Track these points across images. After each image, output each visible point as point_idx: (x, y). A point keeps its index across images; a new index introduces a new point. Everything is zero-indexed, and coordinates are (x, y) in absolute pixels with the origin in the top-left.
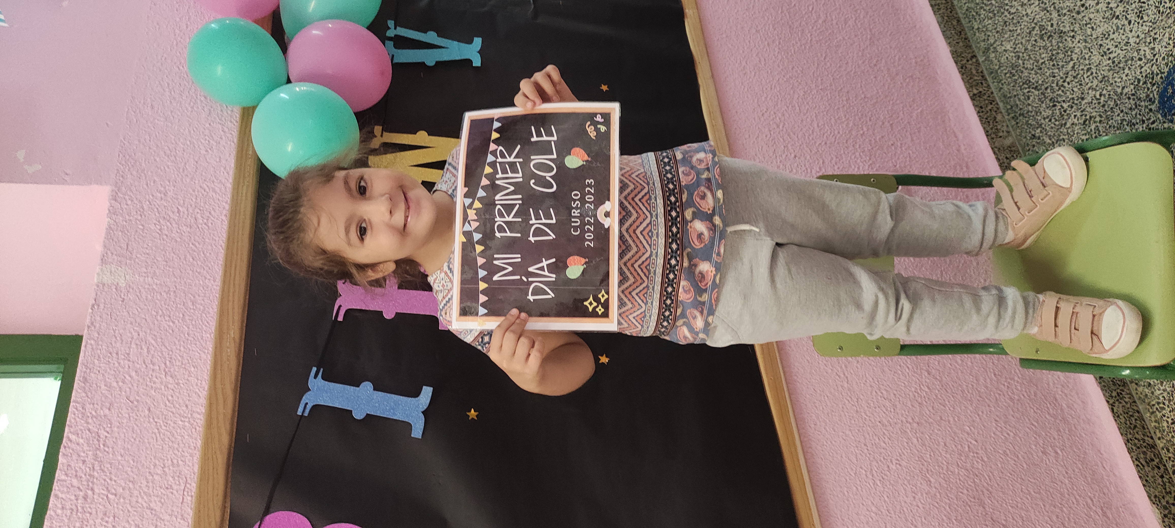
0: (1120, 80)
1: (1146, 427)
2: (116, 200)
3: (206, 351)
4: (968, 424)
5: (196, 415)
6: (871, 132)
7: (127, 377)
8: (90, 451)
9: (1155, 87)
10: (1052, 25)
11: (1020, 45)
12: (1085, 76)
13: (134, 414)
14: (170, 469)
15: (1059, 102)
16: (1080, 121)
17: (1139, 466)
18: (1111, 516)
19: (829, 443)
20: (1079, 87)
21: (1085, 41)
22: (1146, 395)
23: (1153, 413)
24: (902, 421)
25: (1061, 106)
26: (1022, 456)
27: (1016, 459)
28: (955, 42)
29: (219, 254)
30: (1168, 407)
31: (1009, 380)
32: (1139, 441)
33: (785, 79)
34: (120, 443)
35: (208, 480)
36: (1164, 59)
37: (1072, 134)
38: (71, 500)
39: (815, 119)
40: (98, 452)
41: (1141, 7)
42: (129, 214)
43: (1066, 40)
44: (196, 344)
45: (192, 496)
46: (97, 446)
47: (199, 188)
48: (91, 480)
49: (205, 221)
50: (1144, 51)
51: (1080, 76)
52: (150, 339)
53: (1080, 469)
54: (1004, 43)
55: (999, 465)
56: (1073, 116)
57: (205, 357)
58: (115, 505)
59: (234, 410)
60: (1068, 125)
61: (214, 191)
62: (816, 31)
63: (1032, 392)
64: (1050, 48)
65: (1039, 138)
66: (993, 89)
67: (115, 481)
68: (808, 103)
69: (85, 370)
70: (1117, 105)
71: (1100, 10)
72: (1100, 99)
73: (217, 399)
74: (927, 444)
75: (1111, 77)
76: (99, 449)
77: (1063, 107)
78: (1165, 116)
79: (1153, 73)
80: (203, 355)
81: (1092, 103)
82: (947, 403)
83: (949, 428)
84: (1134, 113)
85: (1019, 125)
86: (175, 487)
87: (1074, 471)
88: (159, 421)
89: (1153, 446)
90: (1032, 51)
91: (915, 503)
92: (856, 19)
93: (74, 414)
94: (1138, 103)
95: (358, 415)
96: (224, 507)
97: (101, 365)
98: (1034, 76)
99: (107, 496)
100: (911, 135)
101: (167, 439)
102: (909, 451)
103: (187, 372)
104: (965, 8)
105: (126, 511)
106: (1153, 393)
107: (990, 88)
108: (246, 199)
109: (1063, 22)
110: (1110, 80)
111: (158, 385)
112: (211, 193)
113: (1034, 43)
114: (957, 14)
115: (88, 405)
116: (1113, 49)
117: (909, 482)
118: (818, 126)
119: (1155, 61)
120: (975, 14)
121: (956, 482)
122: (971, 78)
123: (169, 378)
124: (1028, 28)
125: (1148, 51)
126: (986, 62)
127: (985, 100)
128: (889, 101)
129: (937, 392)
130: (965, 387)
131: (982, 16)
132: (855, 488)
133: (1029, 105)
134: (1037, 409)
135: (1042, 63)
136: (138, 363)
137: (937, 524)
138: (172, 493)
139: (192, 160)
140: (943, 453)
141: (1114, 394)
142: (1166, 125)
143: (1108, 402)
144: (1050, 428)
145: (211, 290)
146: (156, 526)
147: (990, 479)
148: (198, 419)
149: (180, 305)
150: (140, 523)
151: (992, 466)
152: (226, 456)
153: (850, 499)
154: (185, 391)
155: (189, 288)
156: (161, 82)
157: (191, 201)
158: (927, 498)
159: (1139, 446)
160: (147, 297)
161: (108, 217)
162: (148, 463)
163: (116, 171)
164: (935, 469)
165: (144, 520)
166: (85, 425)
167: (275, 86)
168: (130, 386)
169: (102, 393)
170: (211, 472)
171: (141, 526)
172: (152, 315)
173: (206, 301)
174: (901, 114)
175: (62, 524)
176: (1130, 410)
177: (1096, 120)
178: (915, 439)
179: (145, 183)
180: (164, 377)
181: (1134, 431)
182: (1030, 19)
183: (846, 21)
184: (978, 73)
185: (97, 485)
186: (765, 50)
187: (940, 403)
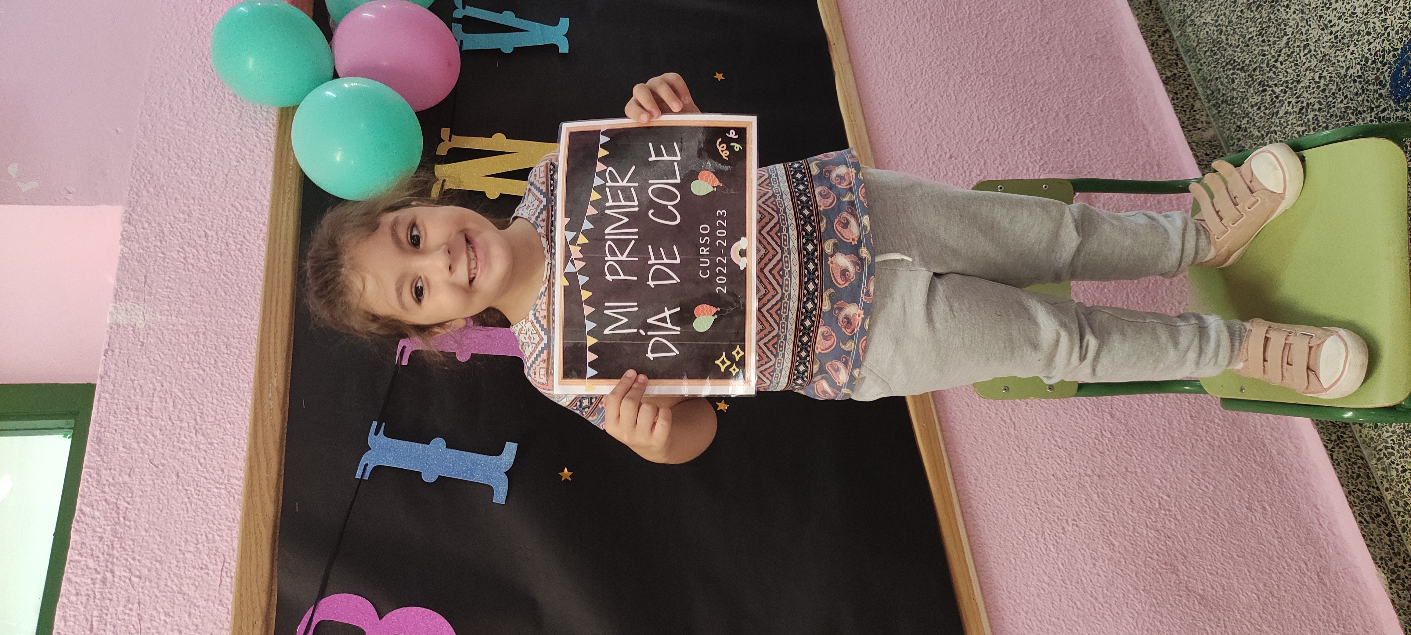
0: (1344, 59)
1: (1371, 476)
2: (129, 223)
3: (244, 404)
4: (1160, 476)
5: (234, 481)
6: (1042, 126)
7: (150, 437)
8: (108, 525)
9: (1386, 68)
11: (1223, 17)
12: (1302, 54)
13: (159, 481)
14: (204, 546)
15: (1270, 87)
16: (1295, 109)
17: (1363, 524)
18: (1329, 583)
19: (993, 501)
20: (1294, 68)
21: (1302, 12)
22: (1372, 438)
23: (1379, 459)
24: (1080, 474)
25: (1272, 91)
26: (1223, 513)
27: (1216, 517)
28: (1144, 13)
29: (257, 287)
30: (1398, 452)
31: (1208, 423)
32: (1363, 493)
33: (938, 63)
34: (143, 516)
35: (251, 557)
36: (1397, 33)
37: (1285, 124)
38: (88, 585)
39: (974, 111)
40: (118, 527)
42: (147, 240)
43: (1278, 10)
44: (231, 396)
45: (232, 578)
46: (116, 520)
47: (231, 207)
48: (110, 560)
49: (239, 246)
50: (1374, 23)
51: (1295, 54)
52: (176, 391)
53: (1292, 528)
55: (1196, 524)
56: (1286, 103)
57: (242, 411)
58: (140, 590)
59: (279, 475)
60: (1281, 114)
61: (248, 210)
63: (1236, 437)
64: (1259, 20)
65: (1246, 131)
66: (1190, 71)
67: (139, 561)
68: (966, 91)
69: (98, 428)
70: (1339, 90)
72: (1319, 83)
73: (259, 461)
74: (1110, 501)
75: (1333, 55)
76: (119, 524)
77: (1275, 93)
78: (1398, 102)
79: (1384, 50)
80: (241, 410)
81: (1309, 87)
82: (1134, 451)
83: (1136, 482)
84: (1360, 99)
85: (1221, 114)
86: (211, 567)
87: (1285, 530)
88: (189, 488)
89: (1380, 499)
90: (1237, 23)
91: (1095, 572)
93: (88, 482)
94: (1365, 87)
95: (429, 478)
96: (271, 590)
97: (118, 422)
98: (1240, 54)
99: (130, 579)
100: (1090, 127)
101: (199, 510)
102: (1088, 509)
103: (222, 430)
105: (153, 597)
106: (1380, 436)
107: (1187, 69)
108: (287, 220)
110: (1332, 59)
111: (187, 446)
112: (245, 213)
113: (1239, 14)
115: (104, 471)
116: (1335, 21)
117: (1088, 545)
118: (978, 119)
119: (1386, 35)
121: (1145, 546)
122: (1163, 58)
123: (200, 437)
125: (1378, 24)
126: (1182, 38)
127: (1180, 84)
128: (1065, 87)
129: (1122, 438)
130: (1155, 432)
132: (1023, 554)
133: (1234, 89)
134: (1242, 456)
135: (1249, 39)
136: (162, 420)
137: (1122, 595)
138: (208, 574)
139: (221, 173)
140: (1129, 512)
141: (1334, 437)
142: (1399, 114)
143: (1326, 447)
144: (1257, 479)
145: (248, 330)
146: (190, 614)
147: (1185, 542)
148: (237, 485)
149: (211, 348)
150: (170, 610)
151: (1188, 526)
152: (271, 529)
153: (1017, 568)
154: (220, 452)
155: (221, 328)
156: (181, 78)
157: (220, 223)
158: (1110, 566)
159: (1362, 498)
160: (171, 339)
161: (121, 244)
162: (178, 539)
163: (129, 188)
164: (1119, 530)
165: (175, 606)
166: (101, 495)
167: (319, 81)
168: (154, 447)
169: (120, 456)
170: (253, 548)
171: (171, 614)
172: (177, 361)
173: (242, 343)
174: (1079, 102)
175: (77, 613)
176: (1352, 456)
177: (1315, 107)
178: (1096, 496)
179: (165, 202)
180: (194, 436)
181: (1358, 481)
184: (1172, 51)
185: (118, 566)
186: (913, 26)
187: (1125, 452)
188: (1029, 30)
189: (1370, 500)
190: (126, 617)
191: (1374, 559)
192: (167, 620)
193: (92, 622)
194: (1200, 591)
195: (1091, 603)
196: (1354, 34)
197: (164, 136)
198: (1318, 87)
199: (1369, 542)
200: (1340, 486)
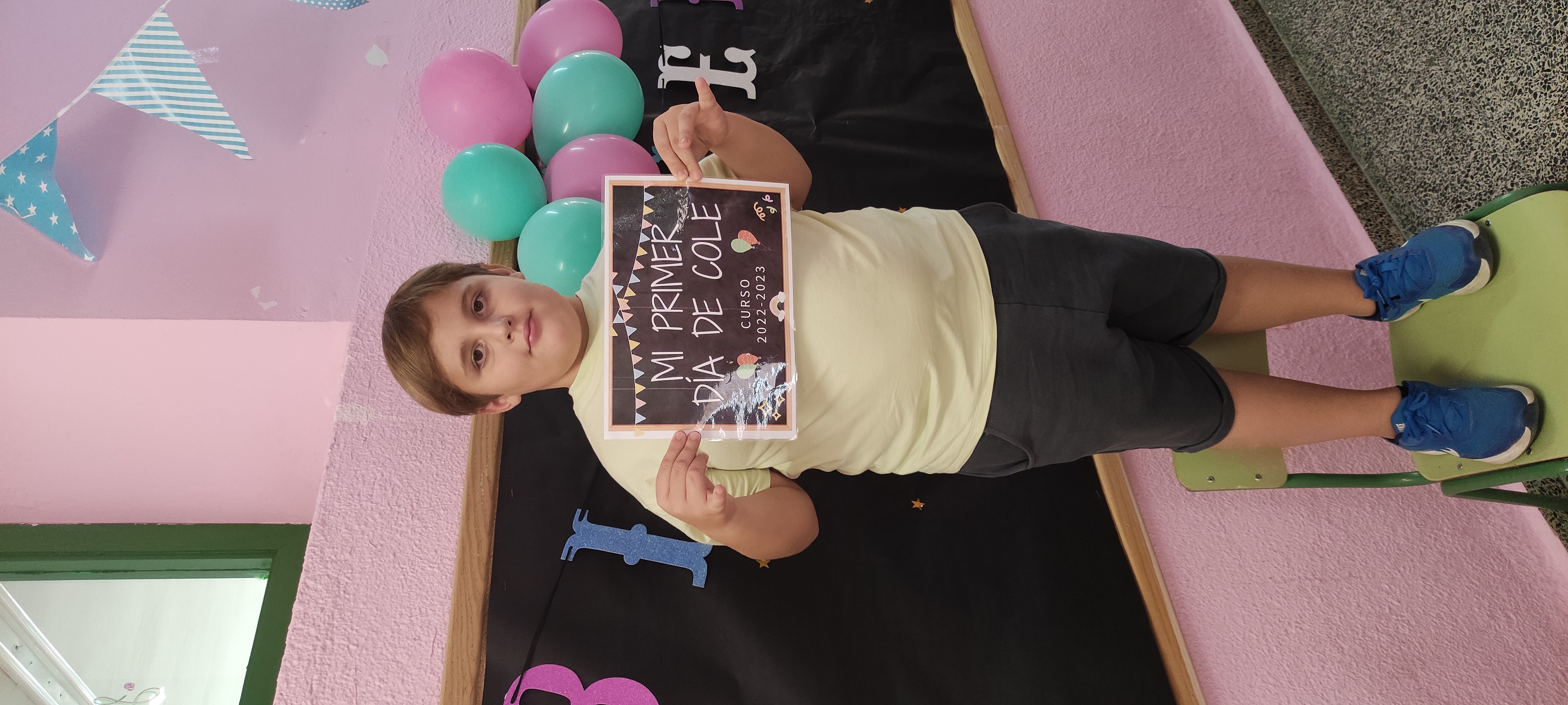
0: (1533, 163)
2: (357, 336)
3: (457, 493)
4: (1387, 582)
5: (446, 561)
7: (370, 520)
8: (329, 597)
10: (1444, 114)
11: (1408, 143)
12: (1491, 165)
13: (377, 559)
14: (417, 619)
15: (1464, 202)
19: (1207, 602)
20: (1485, 180)
21: (1486, 125)
24: (1299, 577)
25: (1467, 205)
26: (1461, 620)
27: (1454, 624)
28: (1328, 150)
31: (1436, 531)
34: (362, 590)
35: (462, 630)
38: (308, 650)
40: (338, 600)
41: (1546, 76)
42: (372, 350)
43: (1462, 128)
44: (445, 485)
45: (443, 649)
46: (337, 593)
48: (331, 629)
50: (1557, 125)
51: (1484, 166)
52: (395, 480)
54: (1388, 144)
55: (1433, 631)
57: (455, 499)
58: (357, 657)
59: (489, 555)
64: (1445, 140)
66: (1382, 200)
67: (357, 630)
69: (324, 512)
71: (1498, 87)
73: (470, 542)
74: (1335, 605)
75: (1522, 161)
76: (339, 596)
77: (1469, 207)
80: (454, 498)
82: (1357, 557)
83: (1361, 586)
86: (424, 638)
88: (405, 566)
90: (1423, 147)
92: (1203, 131)
93: (312, 558)
95: (630, 560)
96: (480, 661)
97: (342, 507)
98: (1429, 176)
99: (348, 647)
101: (414, 587)
102: (1312, 612)
103: (437, 515)
104: (1338, 112)
105: (369, 664)
107: (1379, 199)
109: (1457, 108)
110: (1521, 165)
111: (404, 529)
113: (1424, 137)
114: (1328, 119)
115: (327, 550)
116: (1519, 128)
117: (1314, 648)
120: (1349, 116)
121: (1377, 650)
122: (1352, 189)
123: (416, 521)
124: (1415, 122)
125: (1561, 125)
126: (1370, 169)
128: (1252, 218)
129: (1342, 544)
130: (1378, 538)
131: (1359, 117)
132: (1244, 655)
133: (1428, 210)
134: (1477, 564)
135: (1437, 160)
136: (382, 505)
137: (1356, 698)
138: (420, 645)
140: (1357, 616)
144: (1497, 588)
145: (461, 428)
146: (403, 681)
147: (1422, 647)
148: (449, 565)
149: (428, 444)
150: (385, 676)
151: (1424, 632)
152: (481, 604)
153: (1239, 668)
154: (434, 535)
155: (437, 427)
156: (405, 216)
158: (1341, 668)
160: (391, 435)
161: (348, 354)
162: (393, 612)
163: (357, 307)
164: (1348, 634)
165: (390, 673)
166: (323, 570)
167: (538, 206)
168: (373, 529)
169: (342, 537)
171: (386, 680)
172: (396, 454)
173: (456, 440)
175: (298, 677)
178: (1319, 599)
180: (410, 520)
182: (1417, 111)
183: (1190, 134)
184: (1362, 182)
185: (337, 635)
186: (1093, 166)
187: (1348, 557)
188: (1211, 168)
190: (344, 682)
192: (381, 686)
193: (312, 685)
194: (1446, 699)
196: (1540, 138)
197: (389, 263)
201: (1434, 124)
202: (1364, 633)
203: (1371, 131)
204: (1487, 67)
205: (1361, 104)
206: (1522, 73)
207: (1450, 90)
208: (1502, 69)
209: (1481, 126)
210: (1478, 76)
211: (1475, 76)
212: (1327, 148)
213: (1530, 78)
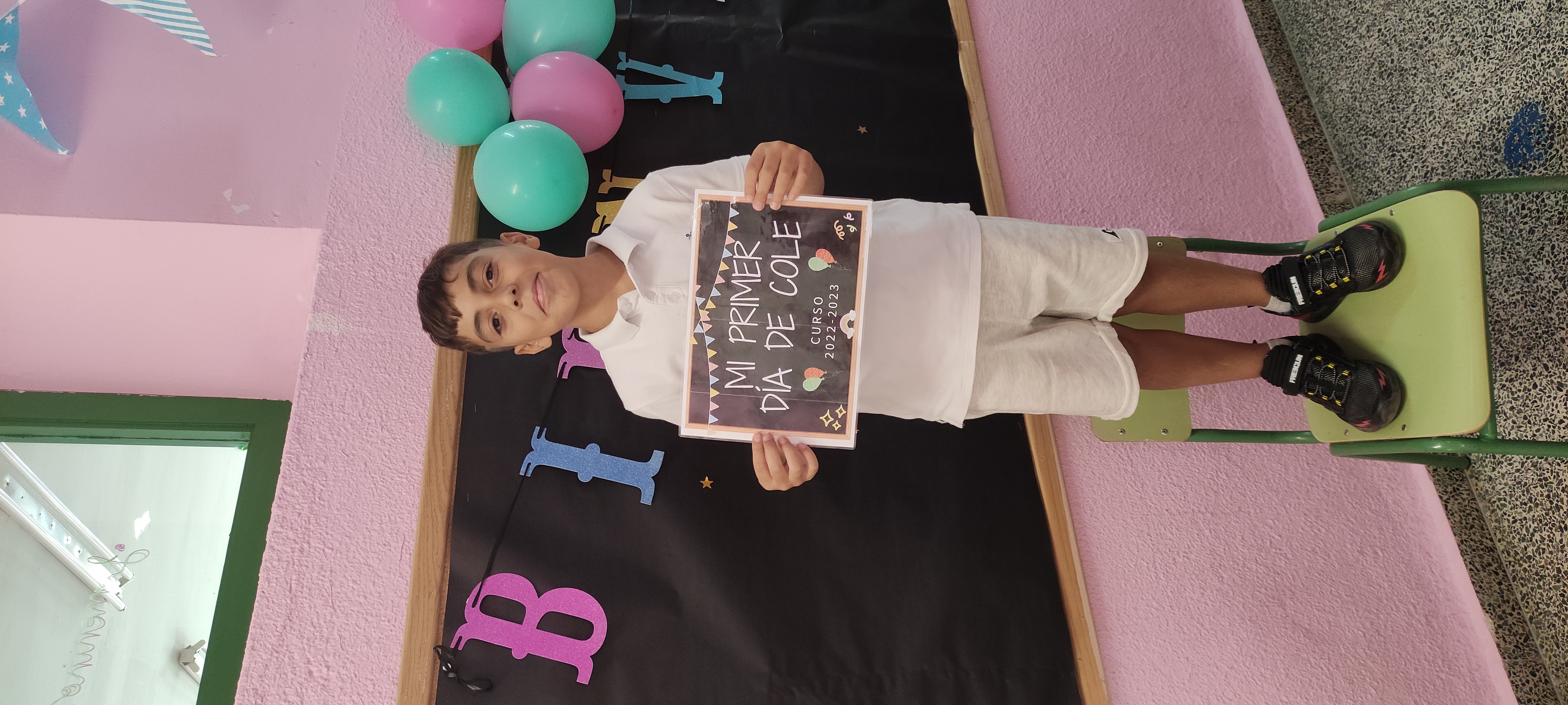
0: (1464, 125)
1: (1485, 527)
2: (327, 244)
3: (424, 406)
4: (1272, 517)
5: (414, 472)
6: (1175, 185)
7: (343, 430)
8: (305, 503)
9: (1501, 134)
10: (1392, 61)
11: (1357, 84)
12: (1427, 121)
13: (350, 468)
14: (387, 526)
15: (1399, 152)
16: (1421, 174)
17: (1473, 571)
18: (1436, 627)
19: (1107, 531)
20: (1420, 134)
21: (1428, 80)
22: (1487, 491)
23: (1493, 511)
24: (1193, 511)
25: (1401, 156)
26: (1334, 555)
27: (1327, 558)
28: (1283, 80)
30: (1510, 503)
31: (1324, 470)
32: (1475, 542)
33: (1075, 122)
34: (335, 497)
35: (428, 538)
36: (1510, 102)
38: (287, 553)
39: (1109, 168)
40: (314, 505)
41: (1488, 42)
42: (342, 260)
43: (1407, 79)
44: (413, 398)
45: (410, 554)
46: (313, 499)
47: (415, 234)
48: (307, 533)
50: (1491, 92)
51: (1421, 121)
52: (366, 391)
54: (1339, 82)
55: (1306, 564)
56: (1413, 167)
57: (422, 412)
58: (332, 560)
59: (453, 468)
60: (1408, 178)
61: (430, 237)
62: (1114, 65)
63: (1352, 485)
64: (1390, 88)
65: (1376, 194)
66: (1326, 136)
67: (331, 535)
68: (1101, 150)
70: (1460, 155)
71: (1444, 44)
72: (1442, 148)
73: (436, 456)
74: (1222, 537)
75: (1455, 122)
76: (314, 502)
77: (1403, 158)
78: (1511, 168)
79: (1499, 118)
80: (420, 410)
81: (1434, 152)
82: (1249, 493)
83: (1248, 521)
84: (1478, 164)
85: (1355, 178)
86: (393, 544)
87: (1395, 574)
88: (375, 476)
89: (1492, 549)
90: (1370, 91)
91: (1203, 600)
92: (1164, 52)
93: (289, 466)
94: (1483, 152)
95: (584, 478)
96: (444, 568)
97: (316, 416)
98: (1372, 120)
99: (324, 550)
100: (1223, 188)
101: (384, 495)
102: (1200, 543)
103: (405, 428)
104: (1298, 40)
105: (343, 567)
106: (1493, 488)
107: (1323, 135)
109: (1405, 58)
110: (1454, 125)
111: (374, 440)
112: (427, 239)
113: (1372, 82)
114: (1288, 46)
115: (303, 458)
116: (1457, 89)
117: (1197, 576)
118: (1112, 177)
119: (1501, 104)
120: (1308, 47)
121: (1254, 580)
122: (1299, 124)
123: (385, 432)
124: (1366, 64)
125: (1494, 93)
126: (1320, 104)
127: (1316, 149)
128: (1200, 149)
129: (1237, 480)
130: (1271, 476)
131: (1316, 49)
132: (1134, 581)
133: (1366, 154)
134: (1356, 503)
135: (1381, 106)
136: (353, 416)
137: (1228, 624)
138: (390, 550)
139: (407, 203)
140: (1240, 548)
141: (1450, 489)
143: (1441, 498)
144: (1371, 526)
146: (374, 583)
147: (1294, 579)
148: (416, 476)
150: (357, 579)
151: (1298, 565)
152: (445, 514)
153: (1127, 592)
154: (402, 447)
155: (405, 340)
156: (373, 118)
157: (406, 247)
158: (1218, 597)
159: (1474, 547)
160: (361, 347)
161: (319, 262)
162: (365, 518)
163: (327, 214)
164: (1229, 565)
165: (362, 576)
166: (299, 477)
167: (498, 124)
168: (345, 439)
169: (316, 445)
170: (430, 527)
171: (358, 582)
172: (366, 366)
174: (1213, 164)
175: (279, 577)
176: (1467, 508)
177: (1438, 172)
178: (1208, 531)
179: (358, 227)
180: (380, 431)
181: (1471, 531)
182: (1369, 54)
183: (1152, 57)
184: (1310, 117)
185: (313, 538)
186: (1052, 88)
187: (1239, 493)
188: (1167, 93)
189: (1482, 550)
190: (320, 582)
191: (1482, 605)
192: (354, 587)
193: (291, 584)
194: (1307, 626)
195: (1198, 629)
196: (1473, 102)
197: (358, 169)
198: (1442, 153)
199: (1478, 589)
200: (1453, 535)
201: (1383, 69)
202: (1244, 564)
203: (1324, 65)
204: (1437, 22)
205: (1320, 36)
206: (1467, 34)
207: (1403, 37)
208: (1450, 27)
209: (1424, 80)
210: (1428, 30)
211: (1425, 29)
212: (1282, 78)
213: (1473, 41)
